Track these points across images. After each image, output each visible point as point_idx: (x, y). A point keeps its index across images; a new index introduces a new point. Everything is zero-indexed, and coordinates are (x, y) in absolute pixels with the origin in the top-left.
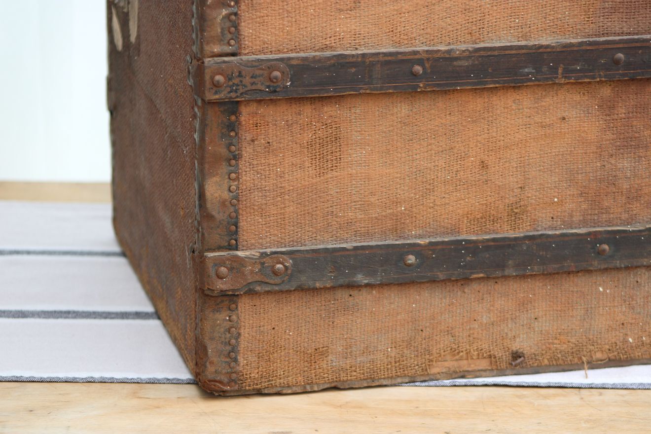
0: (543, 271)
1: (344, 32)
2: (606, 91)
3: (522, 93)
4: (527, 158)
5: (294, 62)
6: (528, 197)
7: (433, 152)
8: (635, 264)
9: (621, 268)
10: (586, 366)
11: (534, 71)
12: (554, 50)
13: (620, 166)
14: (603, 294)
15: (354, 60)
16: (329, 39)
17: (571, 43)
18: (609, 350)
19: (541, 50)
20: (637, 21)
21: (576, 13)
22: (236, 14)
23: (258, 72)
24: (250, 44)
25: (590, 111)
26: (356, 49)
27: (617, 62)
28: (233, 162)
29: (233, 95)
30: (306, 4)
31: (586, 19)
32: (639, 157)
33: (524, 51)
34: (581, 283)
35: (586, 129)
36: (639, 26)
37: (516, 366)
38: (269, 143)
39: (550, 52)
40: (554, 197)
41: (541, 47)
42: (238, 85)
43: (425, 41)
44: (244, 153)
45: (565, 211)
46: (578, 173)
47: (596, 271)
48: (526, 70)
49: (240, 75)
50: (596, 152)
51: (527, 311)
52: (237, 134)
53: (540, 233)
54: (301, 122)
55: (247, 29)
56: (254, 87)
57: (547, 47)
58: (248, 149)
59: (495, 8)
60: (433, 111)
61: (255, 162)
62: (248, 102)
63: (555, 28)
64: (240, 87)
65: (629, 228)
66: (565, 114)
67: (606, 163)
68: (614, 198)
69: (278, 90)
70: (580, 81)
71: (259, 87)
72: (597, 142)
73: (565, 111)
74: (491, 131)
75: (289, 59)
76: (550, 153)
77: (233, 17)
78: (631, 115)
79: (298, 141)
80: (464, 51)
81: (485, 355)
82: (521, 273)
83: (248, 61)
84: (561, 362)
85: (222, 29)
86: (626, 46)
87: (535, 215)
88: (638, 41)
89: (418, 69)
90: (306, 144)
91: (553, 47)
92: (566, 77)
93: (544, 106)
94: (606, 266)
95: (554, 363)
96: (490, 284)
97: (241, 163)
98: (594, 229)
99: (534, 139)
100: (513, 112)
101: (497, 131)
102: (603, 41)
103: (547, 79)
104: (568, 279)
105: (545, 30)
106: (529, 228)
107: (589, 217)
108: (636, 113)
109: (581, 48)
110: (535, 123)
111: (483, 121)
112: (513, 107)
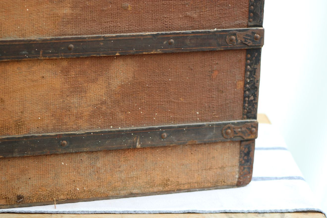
0: (33, 154)
2: (65, 64)
3: (22, 64)
4: (24, 97)
6: (25, 117)
8: (80, 151)
9: (73, 153)
10: (55, 203)
11: (27, 53)
12: (38, 42)
13: (72, 101)
14: (64, 166)
17: (46, 39)
18: (67, 194)
19: (31, 42)
20: (80, 28)
21: (49, 24)
25: (57, 74)
27: (70, 49)
31: (54, 27)
32: (82, 97)
33: (22, 43)
34: (53, 160)
35: (55, 82)
36: (81, 31)
37: (19, 203)
39: (35, 43)
40: (39, 117)
41: (31, 41)
45: (44, 124)
46: (51, 105)
47: (60, 154)
48: (24, 52)
50: (60, 94)
51: (25, 175)
53: (32, 135)
57: (34, 41)
59: (7, 21)
63: (38, 31)
65: (77, 133)
66: (44, 75)
67: (65, 100)
68: (69, 118)
70: (51, 58)
72: (60, 89)
73: (44, 73)
74: (6, 83)
76: (36, 95)
78: (77, 75)
81: (3, 197)
82: (22, 155)
84: (42, 200)
86: (74, 41)
87: (29, 126)
88: (80, 38)
91: (37, 41)
92: (44, 56)
93: (33, 71)
94: (65, 152)
95: (39, 201)
96: (6, 161)
98: (59, 133)
99: (28, 87)
100: (17, 74)
101: (9, 83)
102: (63, 38)
103: (34, 57)
104: (46, 158)
105: (33, 32)
106: (26, 132)
107: (57, 127)
108: (80, 74)
109: (51, 42)
110: (28, 79)
111: (1, 78)
112: (17, 71)
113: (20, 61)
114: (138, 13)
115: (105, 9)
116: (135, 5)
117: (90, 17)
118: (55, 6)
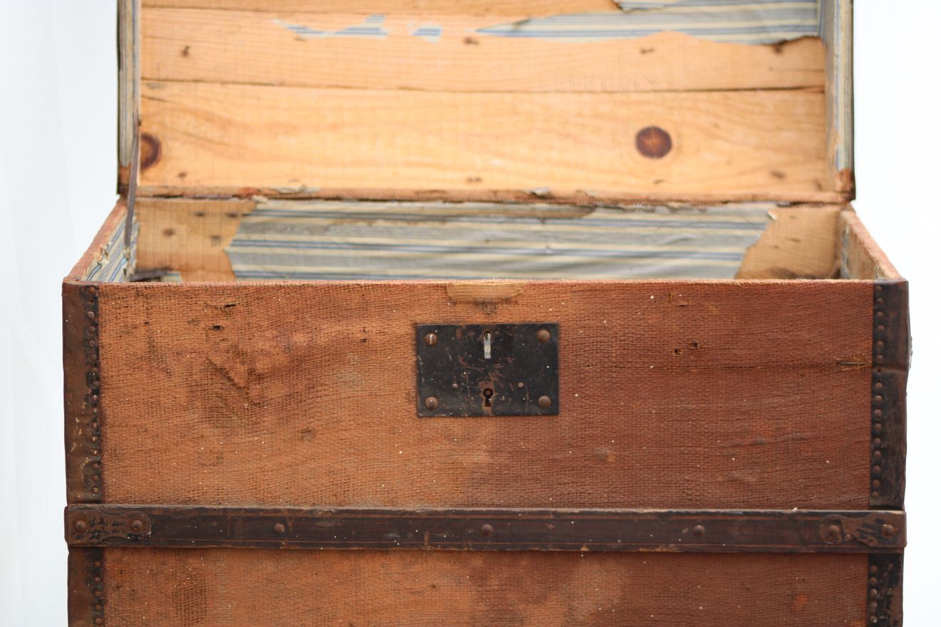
1: (207, 486)
2: (478, 562)
3: (390, 558)
5: (155, 513)
7: (300, 611)
11: (398, 536)
12: (420, 517)
15: (216, 514)
16: (192, 492)
17: (437, 511)
19: (405, 516)
20: (508, 493)
21: (443, 481)
22: (99, 463)
23: (120, 520)
24: (114, 492)
25: (461, 581)
26: (220, 504)
27: (486, 533)
28: (98, 607)
29: (95, 541)
30: (168, 457)
31: (455, 489)
33: (389, 516)
35: (458, 598)
36: (510, 499)
38: (134, 590)
39: (415, 519)
41: (405, 513)
42: (99, 532)
43: (288, 500)
44: (108, 598)
48: (391, 535)
49: (102, 522)
50: (469, 623)
52: (102, 580)
54: (166, 572)
55: (110, 478)
56: (115, 535)
57: (412, 513)
58: (113, 595)
59: (360, 472)
60: (299, 570)
61: (120, 609)
62: (113, 548)
63: (422, 495)
64: (102, 534)
66: (436, 582)
69: (139, 538)
70: (447, 549)
71: (121, 534)
72: (470, 613)
73: (435, 579)
74: (359, 594)
75: (151, 509)
76: (421, 620)
77: (96, 466)
78: (504, 588)
79: (163, 591)
80: (327, 512)
83: (110, 509)
85: (86, 476)
86: (494, 517)
88: (506, 513)
89: (280, 527)
90: (170, 594)
91: (418, 514)
92: (432, 545)
93: (413, 573)
97: (107, 609)
99: (404, 604)
100: (381, 577)
101: (365, 595)
102: (470, 511)
103: (412, 545)
105: (412, 496)
108: (510, 586)
109: (446, 517)
110: (405, 589)
111: (350, 583)
112: (382, 572)
113: (387, 552)
114: (629, 469)
115: (559, 457)
116: (622, 453)
117: (527, 473)
118: (455, 448)
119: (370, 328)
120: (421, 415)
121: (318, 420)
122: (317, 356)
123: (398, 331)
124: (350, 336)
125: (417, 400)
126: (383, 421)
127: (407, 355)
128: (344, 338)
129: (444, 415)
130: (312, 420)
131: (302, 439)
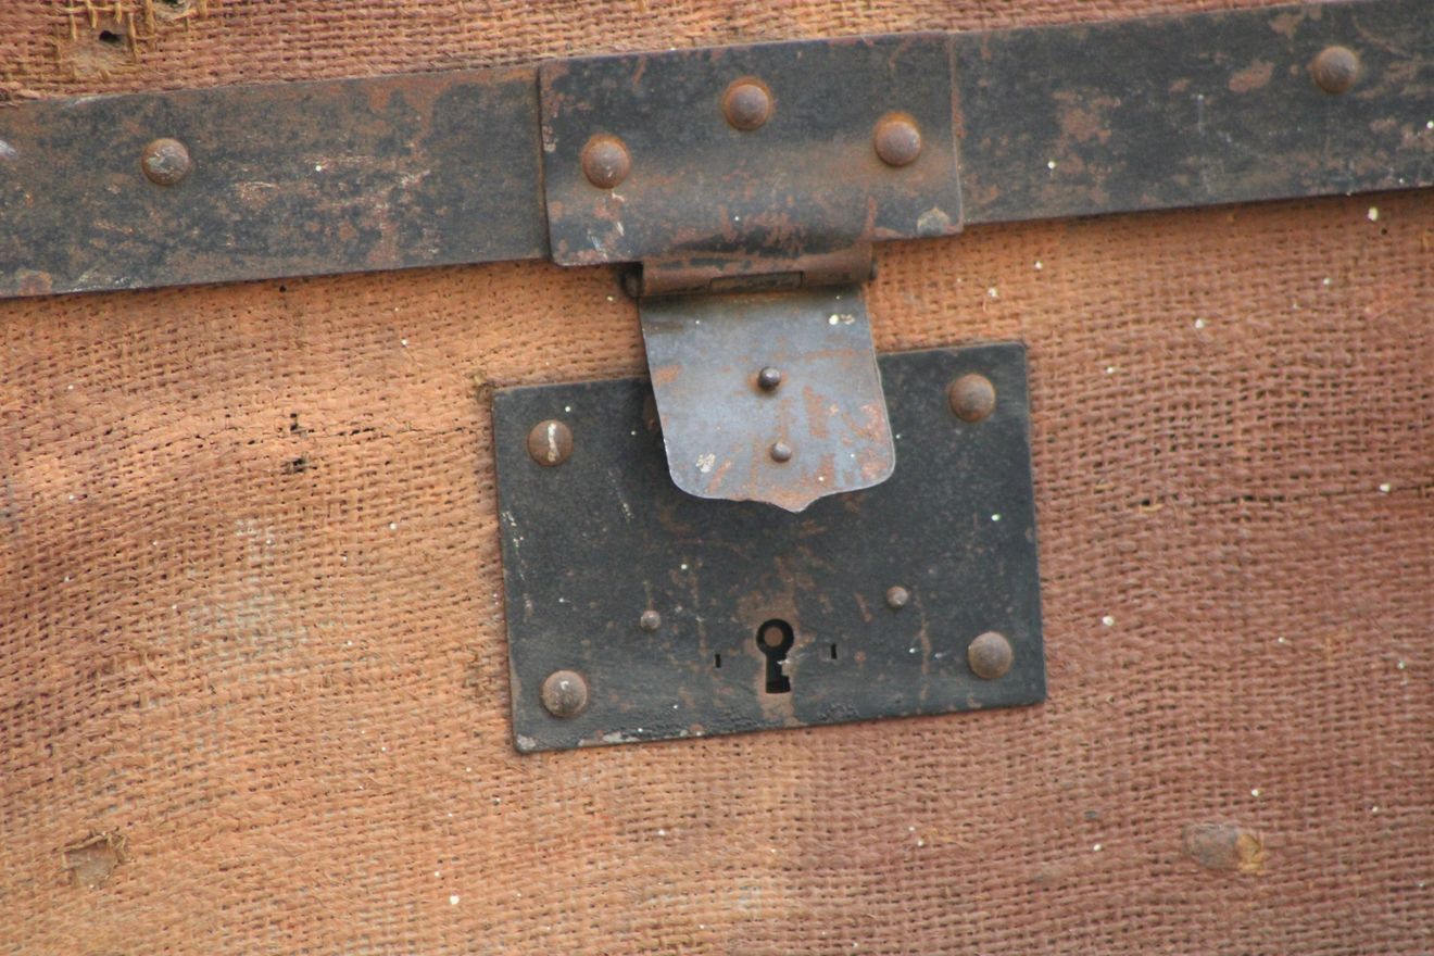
114: (1322, 899)
115: (1054, 869)
116: (1294, 834)
117: (940, 941)
118: (662, 863)
119: (318, 416)
120: (525, 743)
121: (130, 799)
122: (121, 542)
123: (422, 421)
124: (245, 451)
125: (507, 688)
126: (383, 779)
127: (460, 513)
128: (220, 464)
129: (616, 738)
130: (109, 798)
131: (70, 881)
